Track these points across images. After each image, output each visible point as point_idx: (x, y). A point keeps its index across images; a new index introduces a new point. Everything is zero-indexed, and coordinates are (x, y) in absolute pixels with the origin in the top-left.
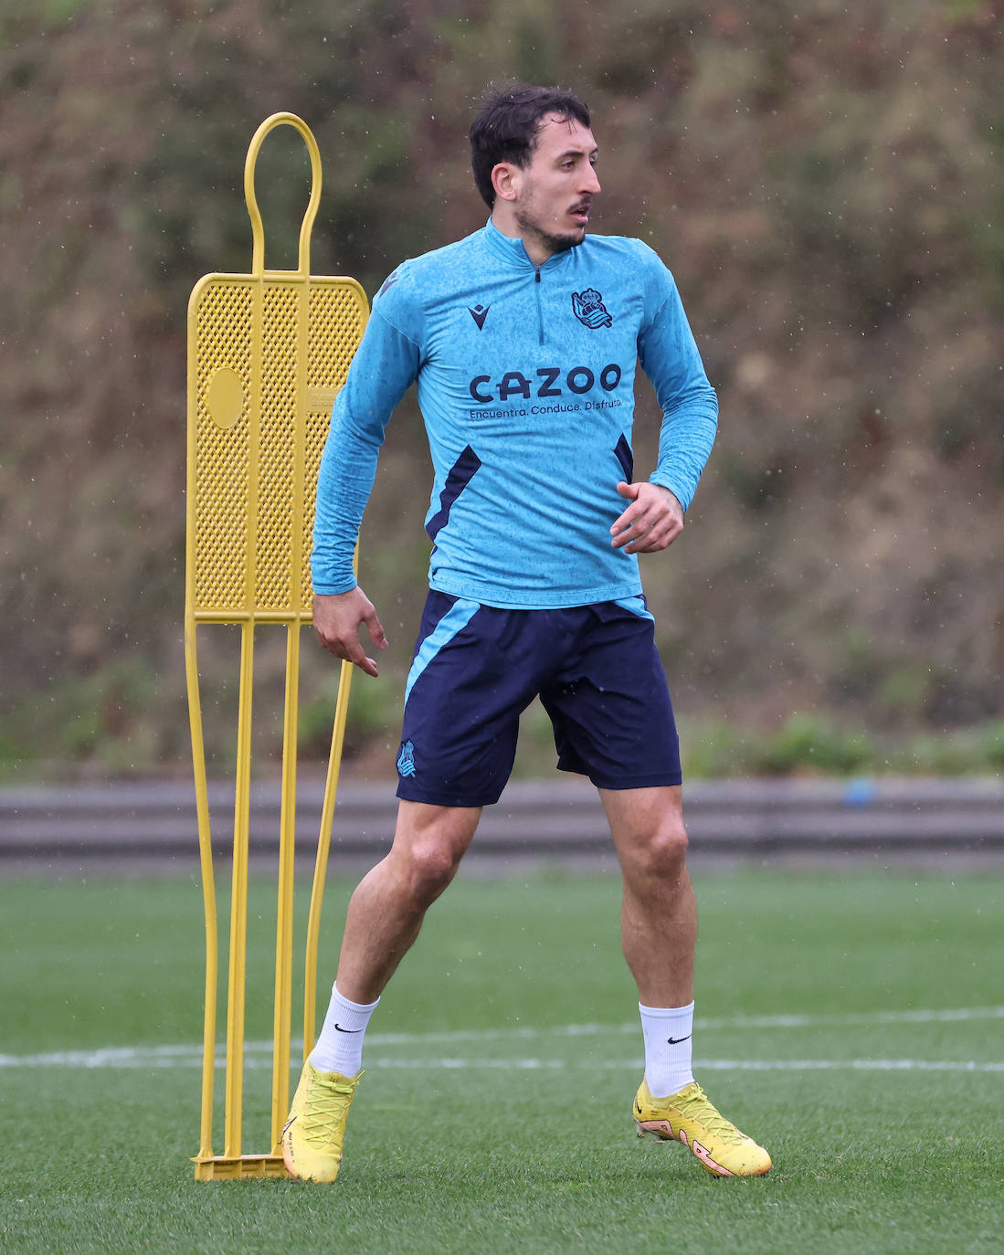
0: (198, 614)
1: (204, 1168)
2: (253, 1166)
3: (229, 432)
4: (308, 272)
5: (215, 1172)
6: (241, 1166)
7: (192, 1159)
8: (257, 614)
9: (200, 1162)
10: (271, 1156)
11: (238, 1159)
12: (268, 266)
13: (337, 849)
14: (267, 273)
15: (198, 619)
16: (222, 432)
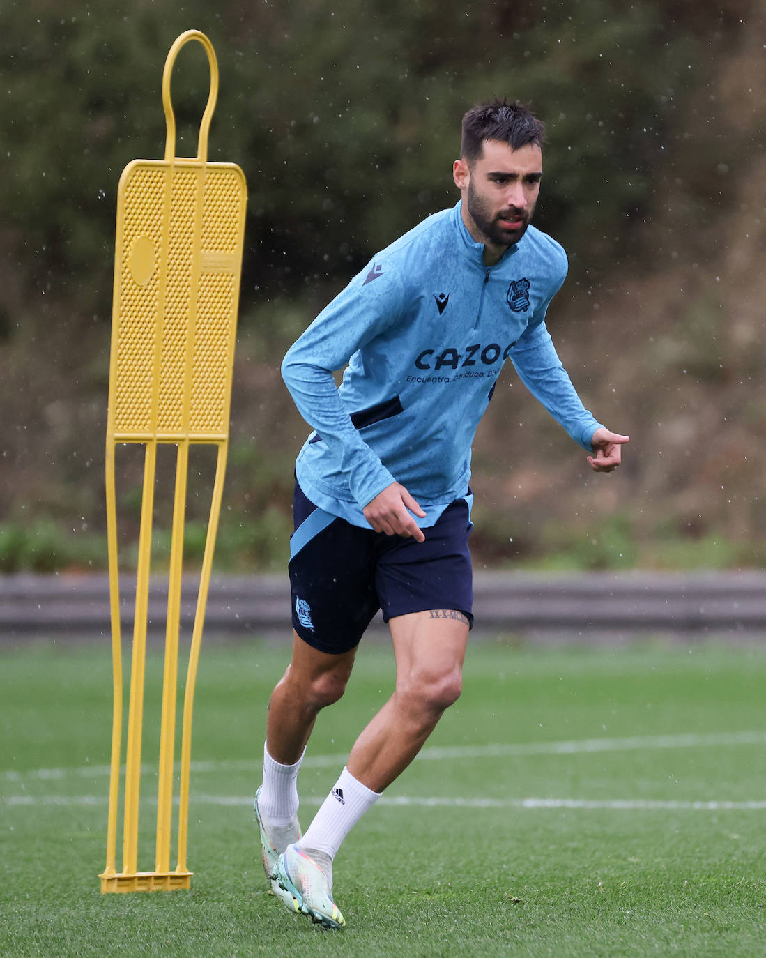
0: (118, 435)
1: (110, 883)
2: (144, 882)
3: (144, 288)
4: (205, 159)
5: (119, 886)
6: (136, 881)
7: (99, 876)
8: (159, 436)
9: (106, 878)
10: (157, 873)
11: (134, 876)
12: (177, 155)
13: (209, 626)
14: (176, 160)
15: (117, 439)
16: (139, 288)
